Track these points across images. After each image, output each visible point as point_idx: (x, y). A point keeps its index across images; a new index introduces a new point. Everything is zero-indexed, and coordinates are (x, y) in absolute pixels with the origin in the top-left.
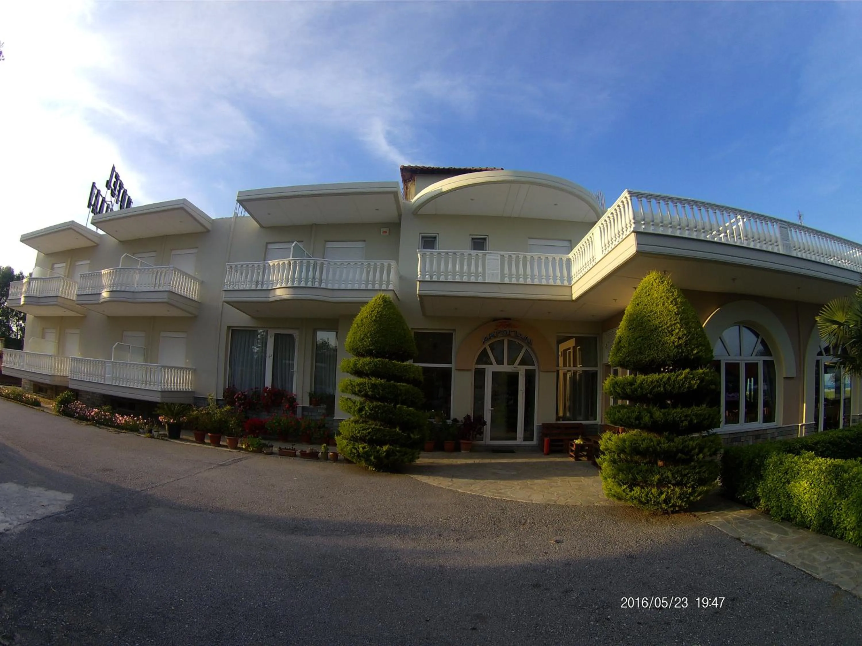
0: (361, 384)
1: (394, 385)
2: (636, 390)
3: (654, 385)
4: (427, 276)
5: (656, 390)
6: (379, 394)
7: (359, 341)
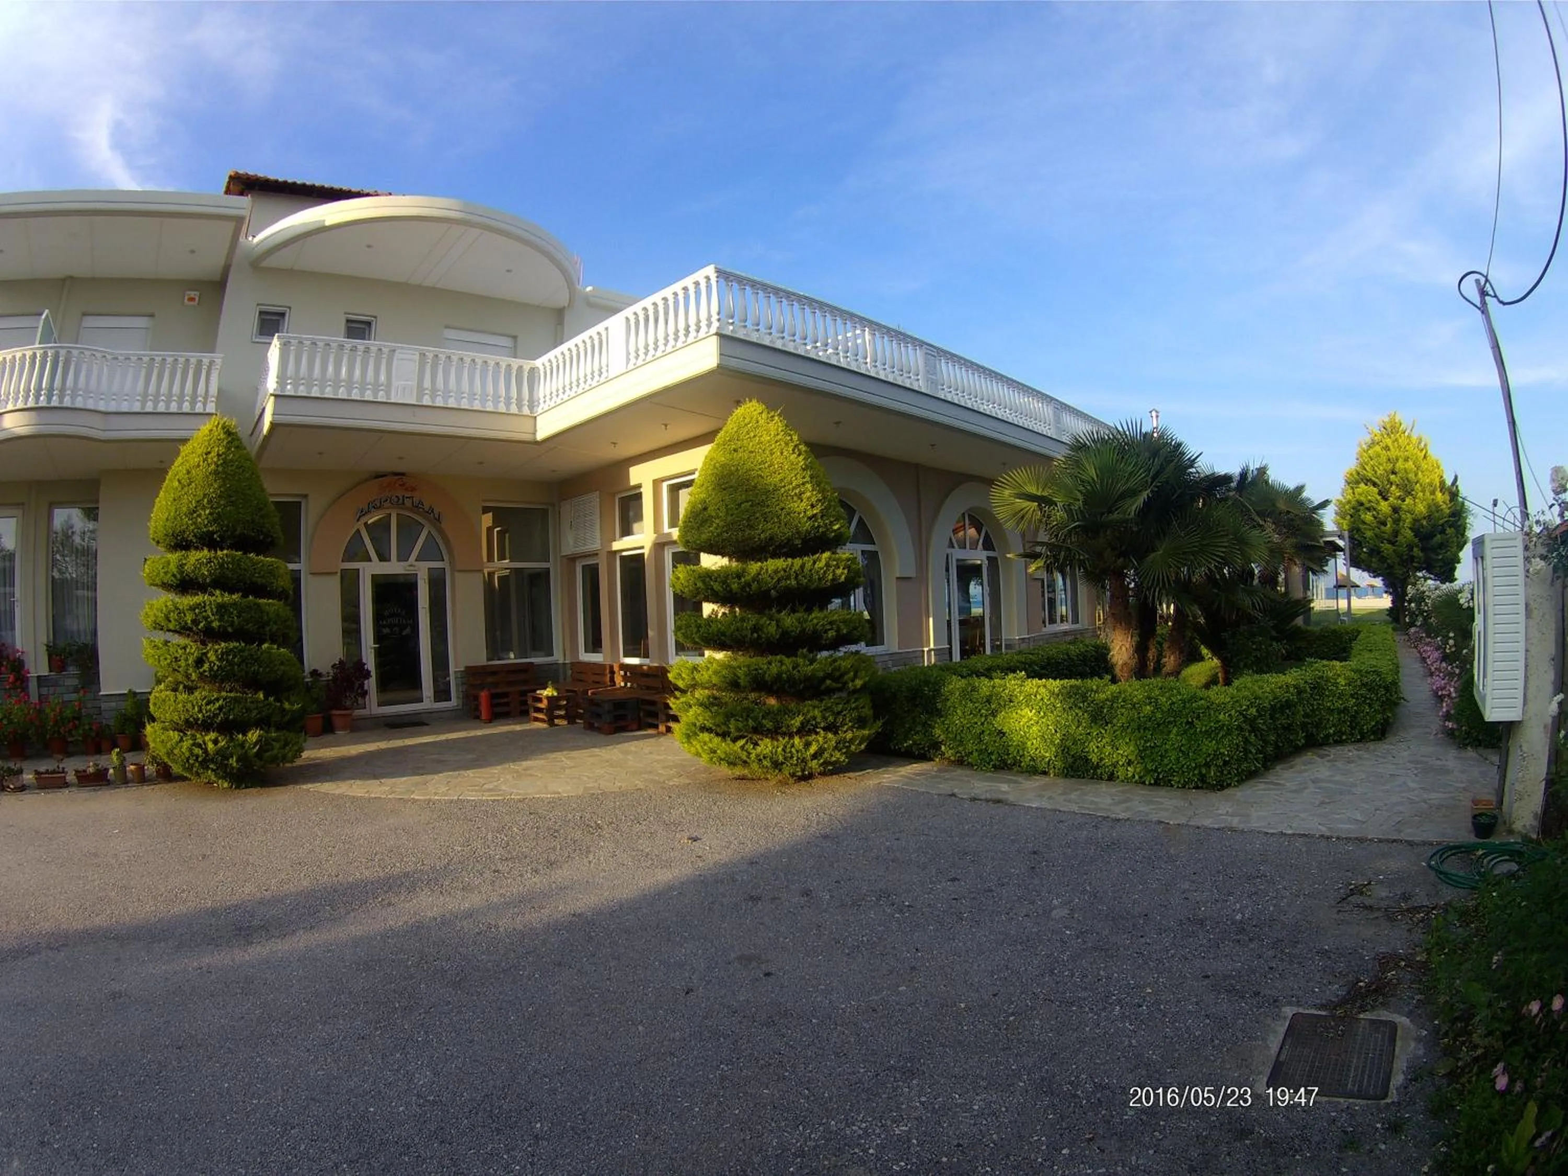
0: (198, 606)
1: (255, 604)
2: (748, 585)
3: (779, 575)
4: (289, 387)
5: (783, 583)
6: (232, 624)
7: (186, 516)
